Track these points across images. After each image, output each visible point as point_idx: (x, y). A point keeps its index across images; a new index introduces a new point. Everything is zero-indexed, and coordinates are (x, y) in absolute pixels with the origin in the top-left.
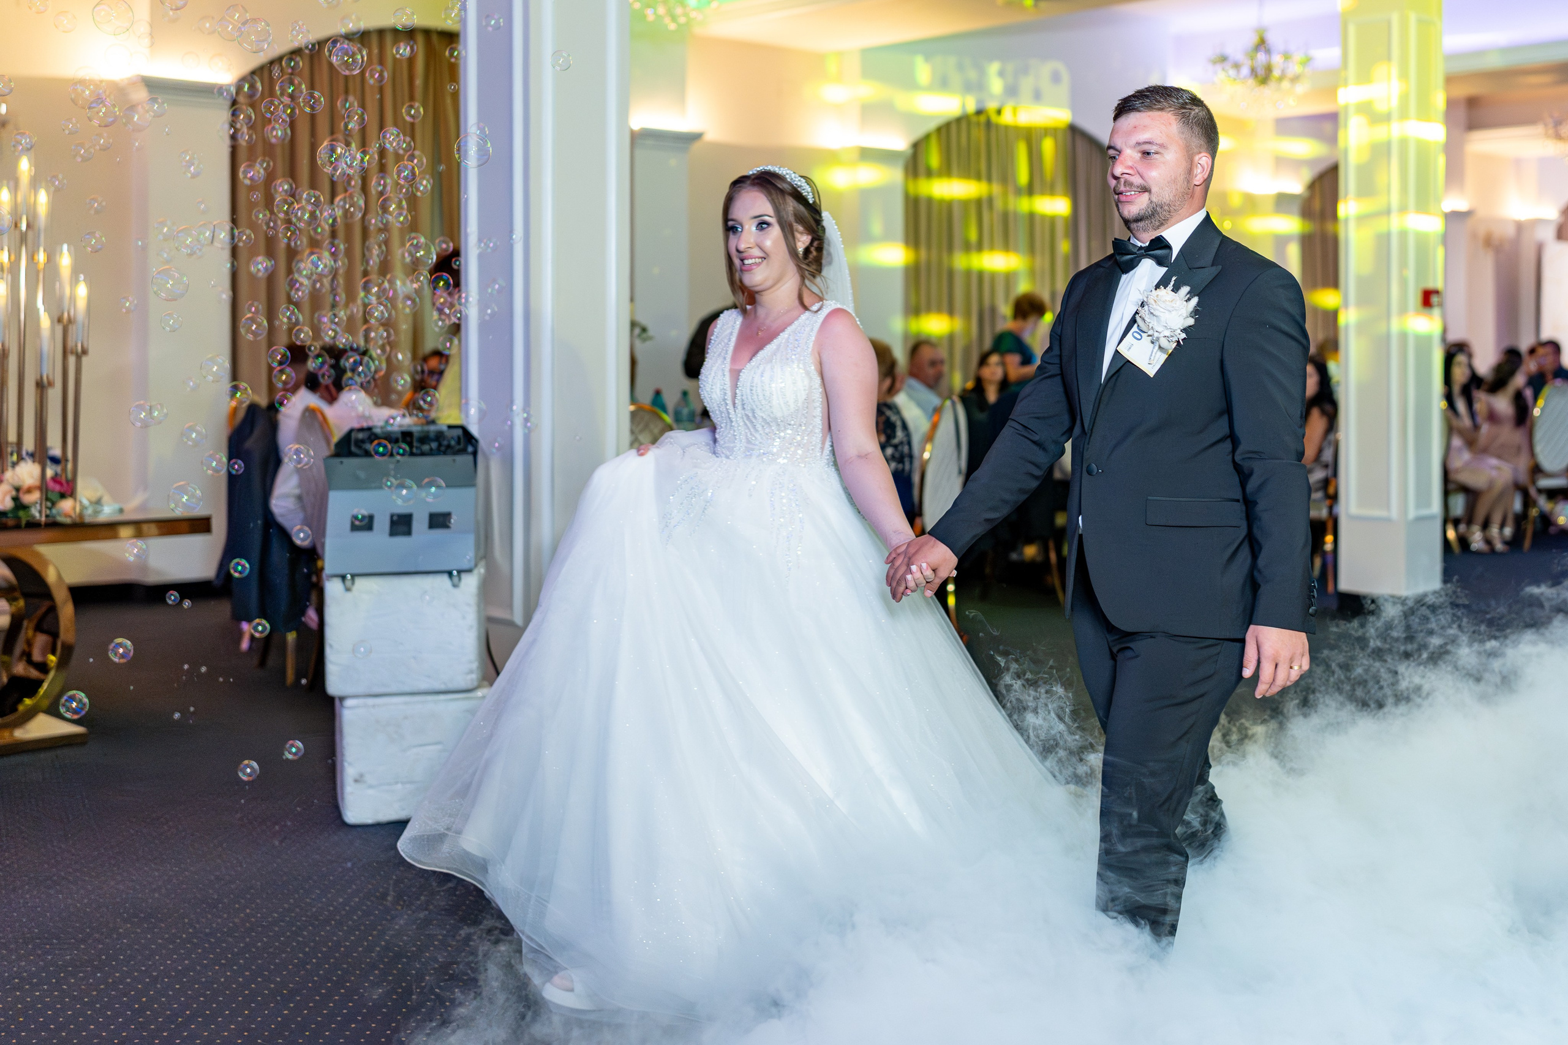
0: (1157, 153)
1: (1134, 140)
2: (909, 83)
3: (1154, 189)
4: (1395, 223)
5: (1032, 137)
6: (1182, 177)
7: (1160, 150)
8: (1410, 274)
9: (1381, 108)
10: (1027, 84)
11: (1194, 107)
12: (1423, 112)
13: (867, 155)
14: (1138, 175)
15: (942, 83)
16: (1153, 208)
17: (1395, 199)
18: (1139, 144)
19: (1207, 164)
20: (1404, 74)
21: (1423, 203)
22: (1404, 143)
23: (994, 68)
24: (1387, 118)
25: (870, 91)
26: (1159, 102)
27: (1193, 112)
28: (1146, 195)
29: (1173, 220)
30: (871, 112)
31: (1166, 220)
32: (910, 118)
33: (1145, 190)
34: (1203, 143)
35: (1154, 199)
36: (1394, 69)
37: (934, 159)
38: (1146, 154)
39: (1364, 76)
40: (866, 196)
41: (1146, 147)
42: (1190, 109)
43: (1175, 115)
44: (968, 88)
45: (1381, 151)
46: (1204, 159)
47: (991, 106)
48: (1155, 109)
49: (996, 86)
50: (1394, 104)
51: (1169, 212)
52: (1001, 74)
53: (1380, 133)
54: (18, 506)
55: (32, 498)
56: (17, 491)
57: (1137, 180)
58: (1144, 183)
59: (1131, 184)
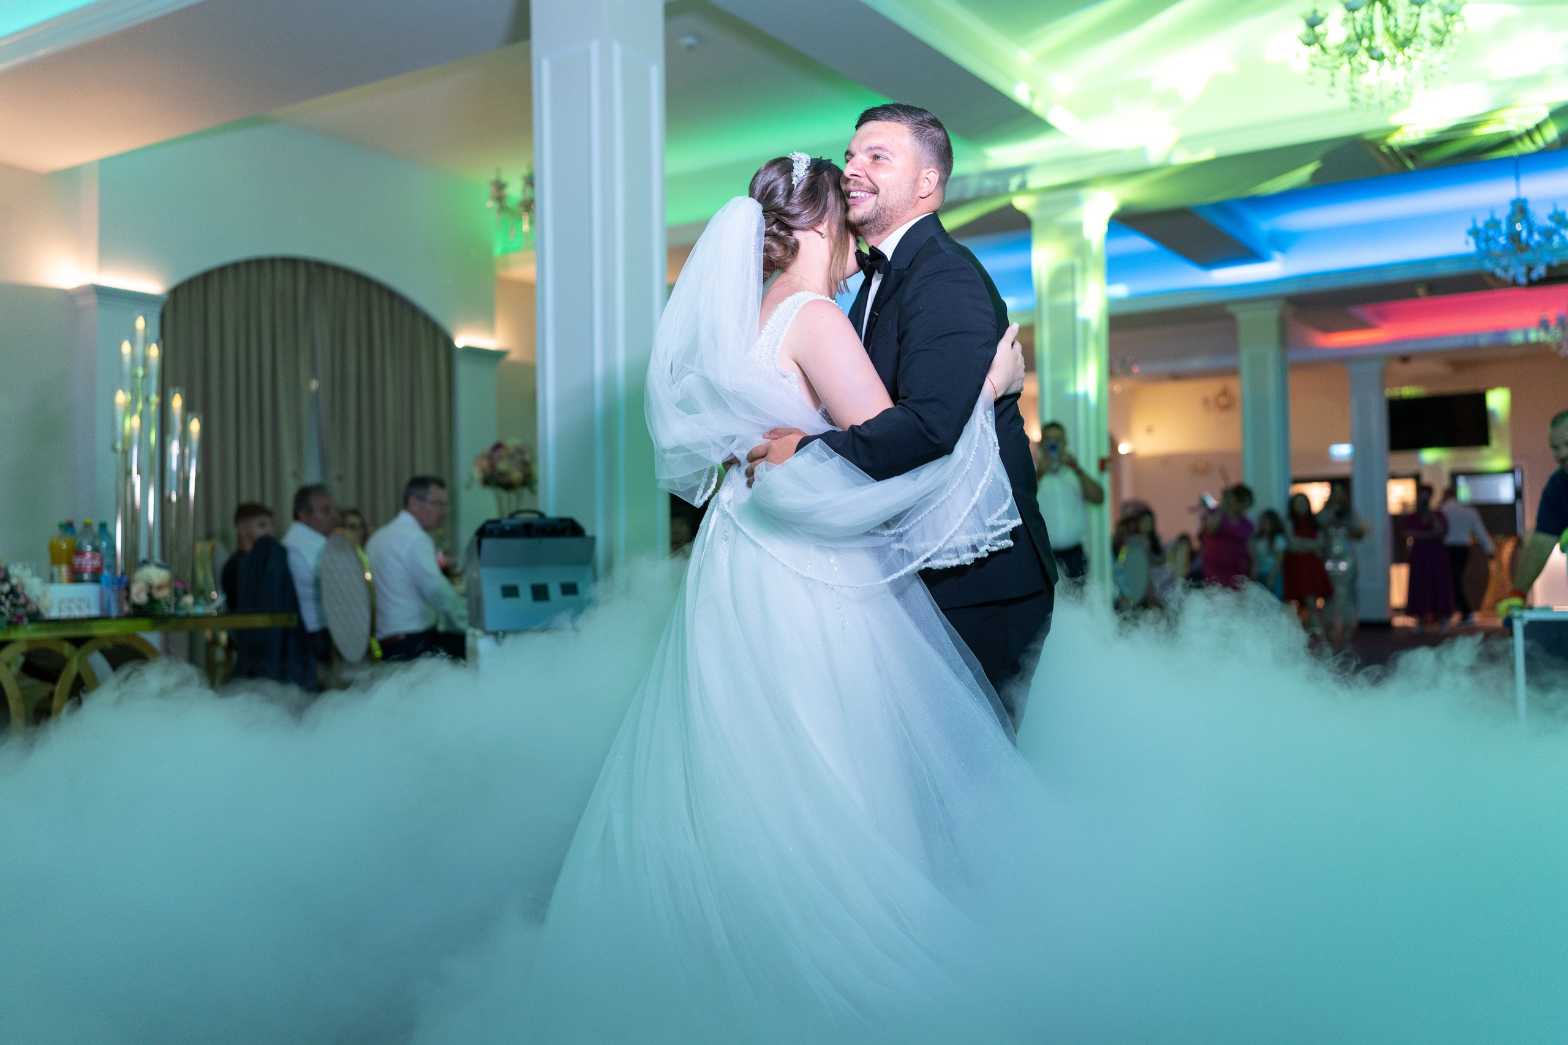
0: (887, 159)
1: (868, 145)
3: (882, 192)
7: (890, 155)
14: (867, 178)
16: (877, 211)
18: (871, 149)
19: (935, 181)
27: (928, 130)
29: (893, 226)
31: (889, 225)
33: (875, 192)
34: (932, 159)
35: (879, 202)
38: (876, 157)
41: (877, 152)
42: (926, 127)
46: (932, 175)
51: (891, 217)
54: (152, 600)
55: (163, 594)
56: (150, 589)
57: (866, 182)
58: (872, 185)
59: (861, 184)
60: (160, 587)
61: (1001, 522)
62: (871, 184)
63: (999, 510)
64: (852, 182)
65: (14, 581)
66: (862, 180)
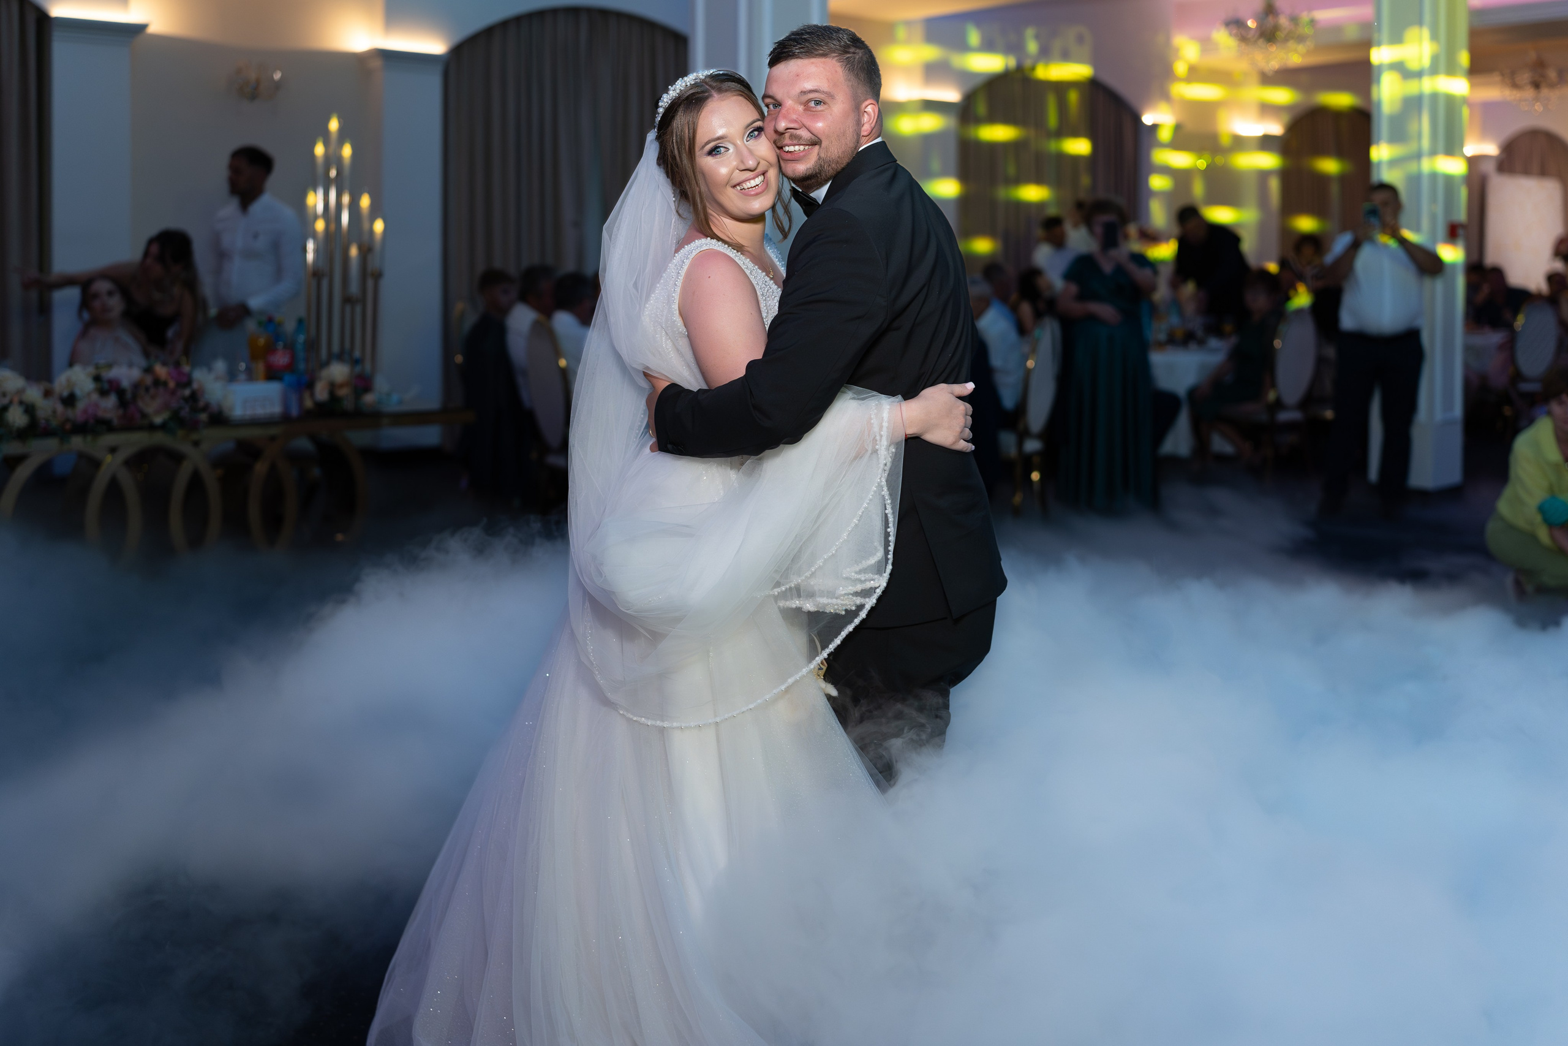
0: (824, 101)
1: (797, 90)
2: (963, 47)
3: (825, 143)
4: (1427, 165)
5: (1060, 88)
6: (851, 130)
7: (827, 100)
8: (1439, 209)
9: (1413, 65)
10: (1057, 45)
11: (858, 51)
12: (1451, 69)
13: (930, 106)
14: (805, 128)
15: (988, 46)
17: (1426, 143)
20: (1434, 37)
21: (1451, 147)
22: (1434, 97)
23: (1030, 32)
24: (1419, 75)
25: (930, 53)
26: (822, 46)
27: (856, 56)
28: (817, 147)
30: (933, 72)
32: (962, 76)
33: (814, 143)
34: (867, 89)
35: (822, 155)
36: (1426, 33)
37: (981, 108)
38: (812, 103)
39: (1397, 38)
40: (927, 140)
41: (812, 96)
42: (854, 53)
43: (839, 61)
44: (1008, 49)
45: (1412, 104)
46: (870, 109)
47: (1028, 63)
48: (817, 55)
49: (1032, 47)
50: (1426, 62)
52: (1037, 37)
53: (1412, 87)
54: (334, 398)
55: (343, 392)
56: (333, 386)
57: (804, 134)
58: (813, 137)
59: (799, 138)
60: (342, 386)
61: (862, 577)
62: (811, 134)
63: (864, 562)
64: (787, 135)
65: (195, 386)
66: (798, 132)
